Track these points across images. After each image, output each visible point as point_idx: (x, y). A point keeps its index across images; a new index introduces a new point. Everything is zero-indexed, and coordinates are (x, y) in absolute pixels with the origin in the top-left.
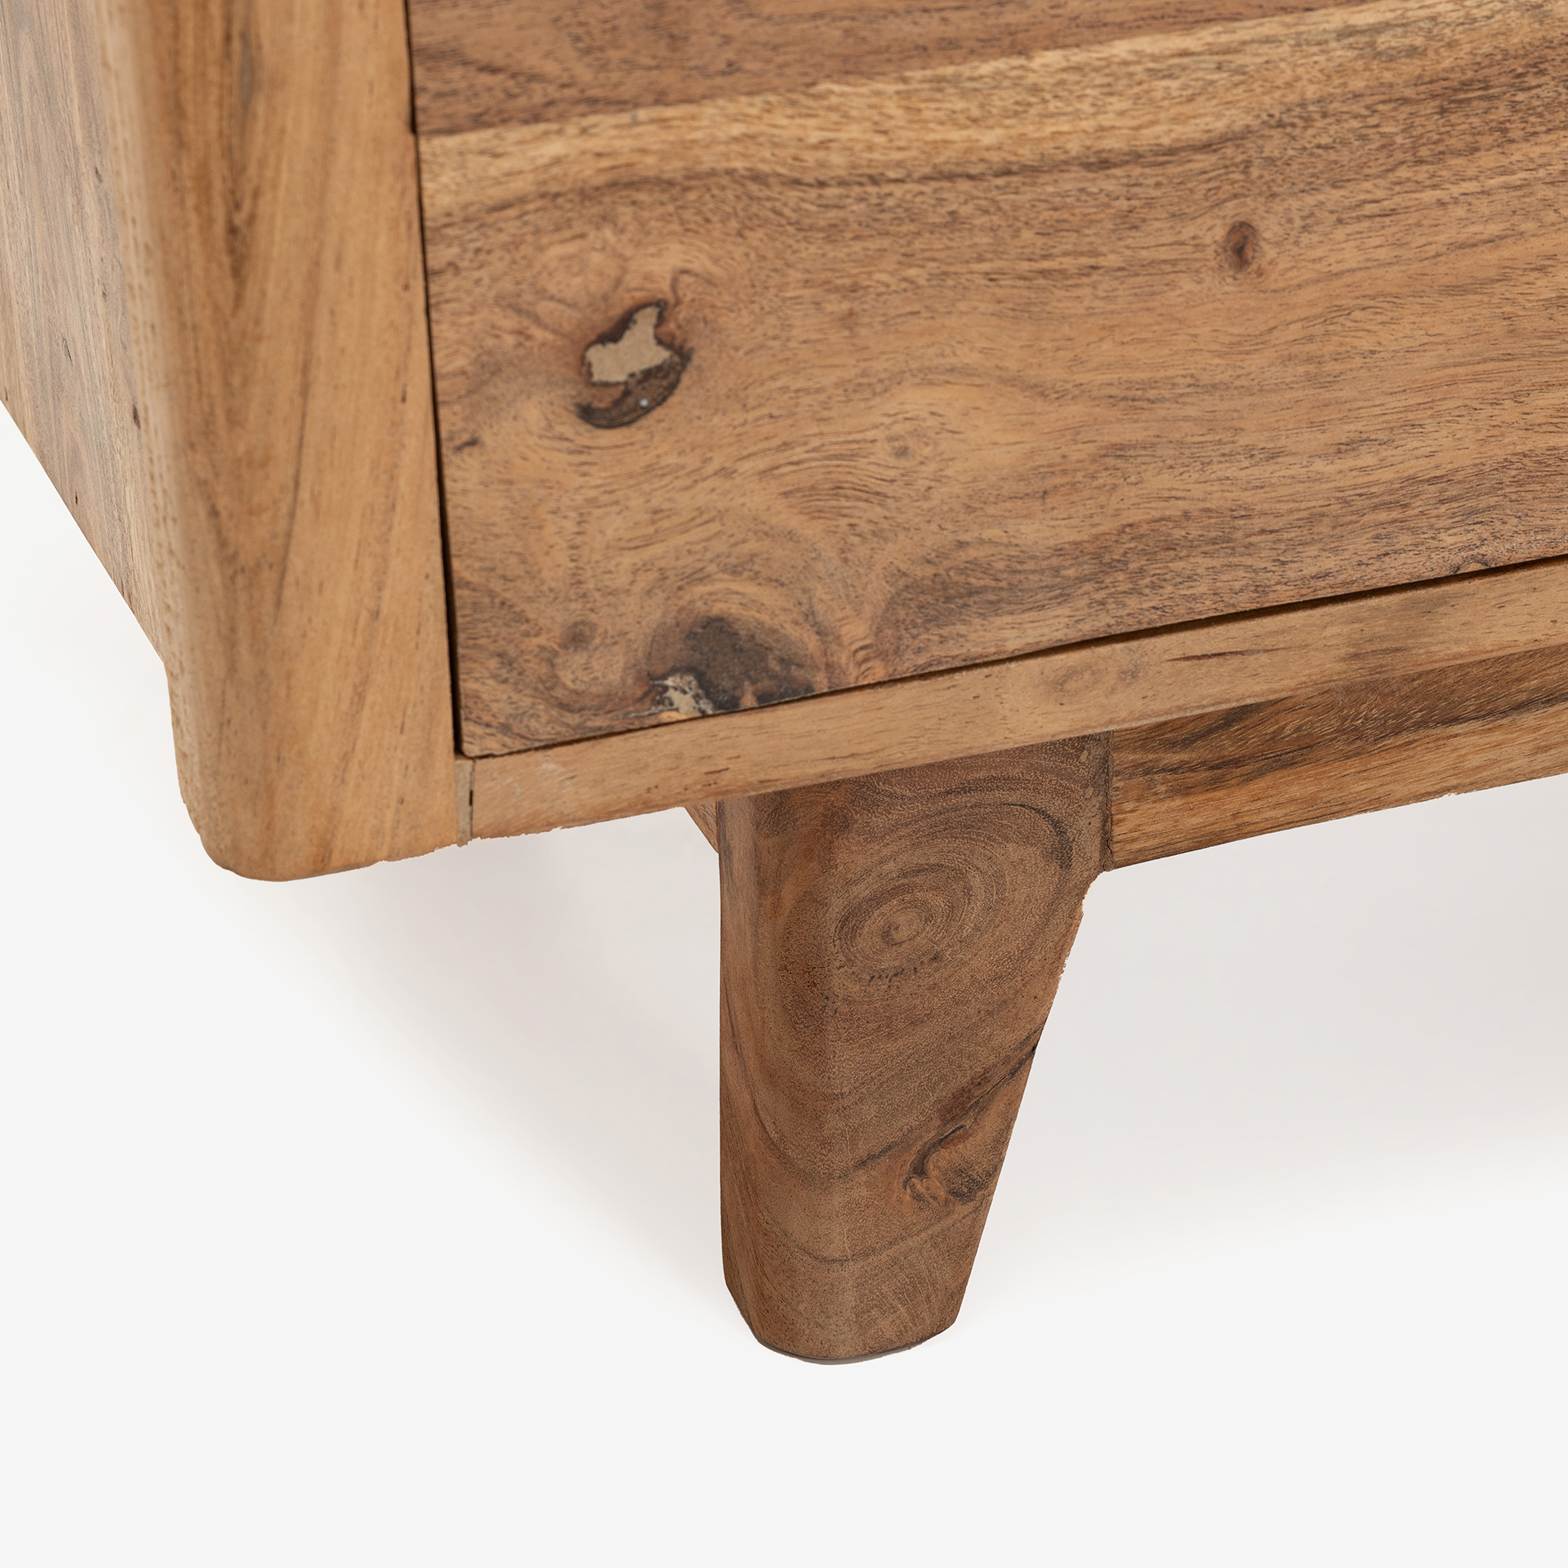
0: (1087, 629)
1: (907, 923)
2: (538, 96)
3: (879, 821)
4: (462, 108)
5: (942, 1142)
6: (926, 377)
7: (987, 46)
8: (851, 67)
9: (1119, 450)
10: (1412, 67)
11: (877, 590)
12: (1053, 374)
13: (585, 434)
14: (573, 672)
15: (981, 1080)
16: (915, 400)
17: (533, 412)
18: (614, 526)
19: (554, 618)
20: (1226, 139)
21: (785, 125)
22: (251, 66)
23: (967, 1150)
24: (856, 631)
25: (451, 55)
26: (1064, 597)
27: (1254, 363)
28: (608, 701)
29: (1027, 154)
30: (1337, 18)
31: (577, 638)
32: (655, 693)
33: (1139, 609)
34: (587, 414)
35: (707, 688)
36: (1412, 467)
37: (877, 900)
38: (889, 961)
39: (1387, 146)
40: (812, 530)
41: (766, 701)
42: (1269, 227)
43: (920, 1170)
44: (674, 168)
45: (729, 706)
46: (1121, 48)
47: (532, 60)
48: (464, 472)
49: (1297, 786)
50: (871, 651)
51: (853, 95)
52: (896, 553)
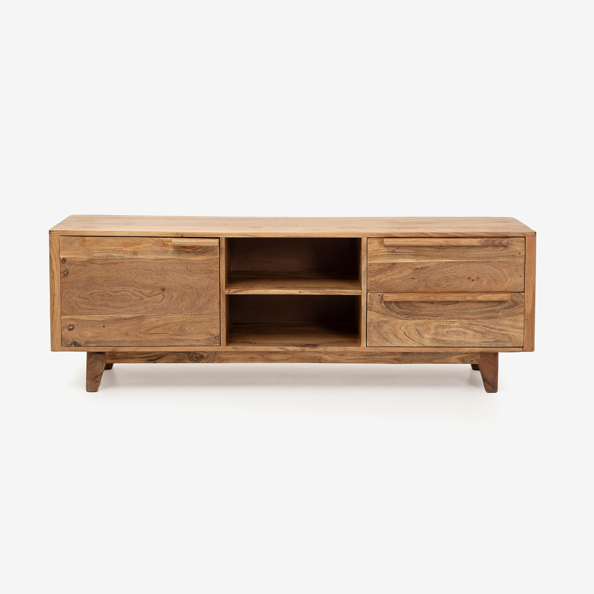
0: (96, 346)
1: (93, 364)
2: (67, 314)
3: (91, 358)
4: (63, 314)
5: (95, 379)
6: (87, 331)
7: (89, 315)
8: (82, 315)
9: (97, 336)
10: (113, 318)
11: (84, 342)
12: (94, 331)
13: (69, 331)
14: (68, 343)
15: (98, 375)
16: (86, 332)
17: (66, 329)
18: (70, 336)
19: (67, 340)
20: (103, 321)
21: (79, 317)
22: (54, 311)
23: (97, 379)
24: (83, 343)
25: (63, 312)
26: (95, 344)
27: (105, 333)
28: (69, 345)
29: (92, 320)
30: (109, 315)
31: (68, 341)
32: (72, 345)
33: (99, 345)
34: (69, 330)
35: (75, 345)
36: (115, 340)
37: (91, 363)
38: (92, 366)
39: (112, 322)
40: (81, 338)
41: (78, 346)
42: (105, 325)
43: (94, 380)
44: (73, 318)
45: (76, 346)
46: (97, 315)
47: (67, 313)
48: (62, 332)
49: (118, 361)
50: (83, 345)
51: (83, 316)
52: (85, 339)
